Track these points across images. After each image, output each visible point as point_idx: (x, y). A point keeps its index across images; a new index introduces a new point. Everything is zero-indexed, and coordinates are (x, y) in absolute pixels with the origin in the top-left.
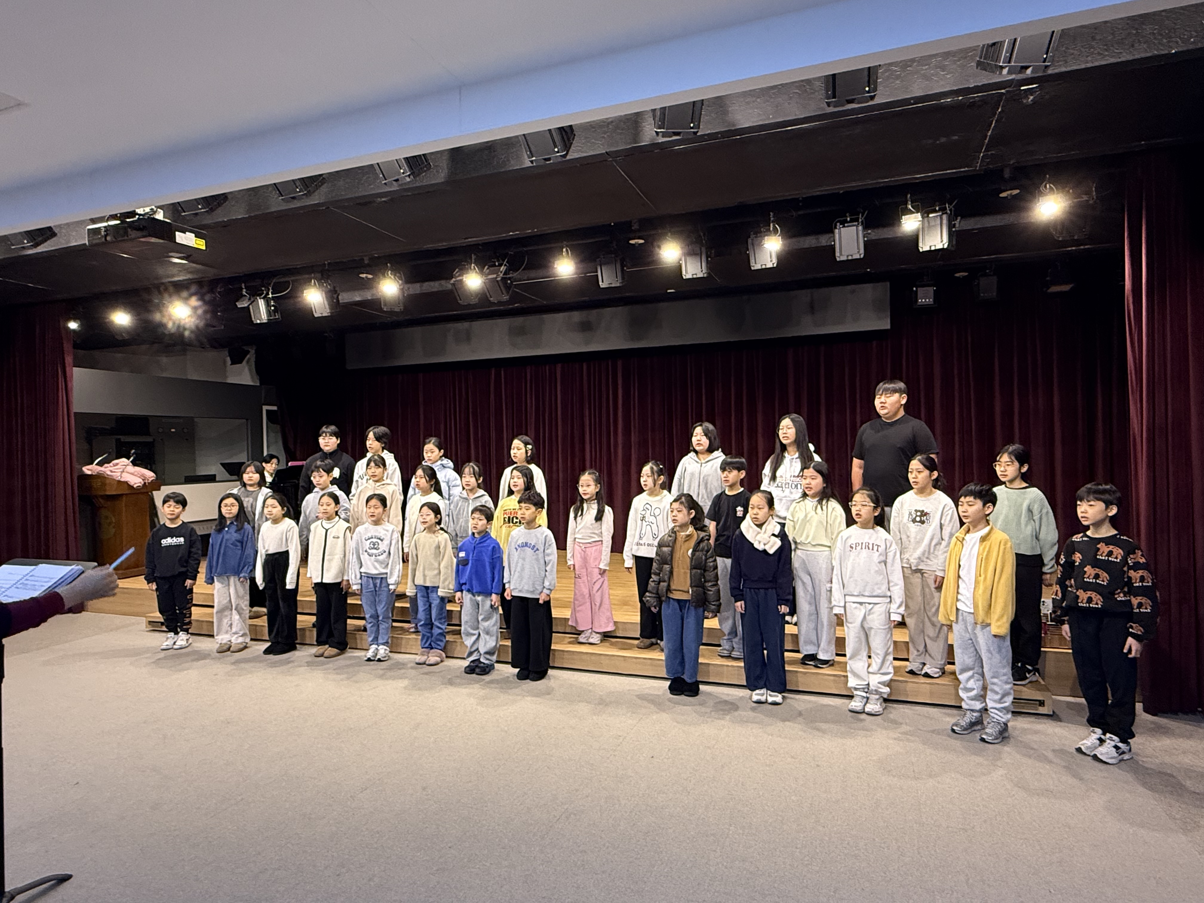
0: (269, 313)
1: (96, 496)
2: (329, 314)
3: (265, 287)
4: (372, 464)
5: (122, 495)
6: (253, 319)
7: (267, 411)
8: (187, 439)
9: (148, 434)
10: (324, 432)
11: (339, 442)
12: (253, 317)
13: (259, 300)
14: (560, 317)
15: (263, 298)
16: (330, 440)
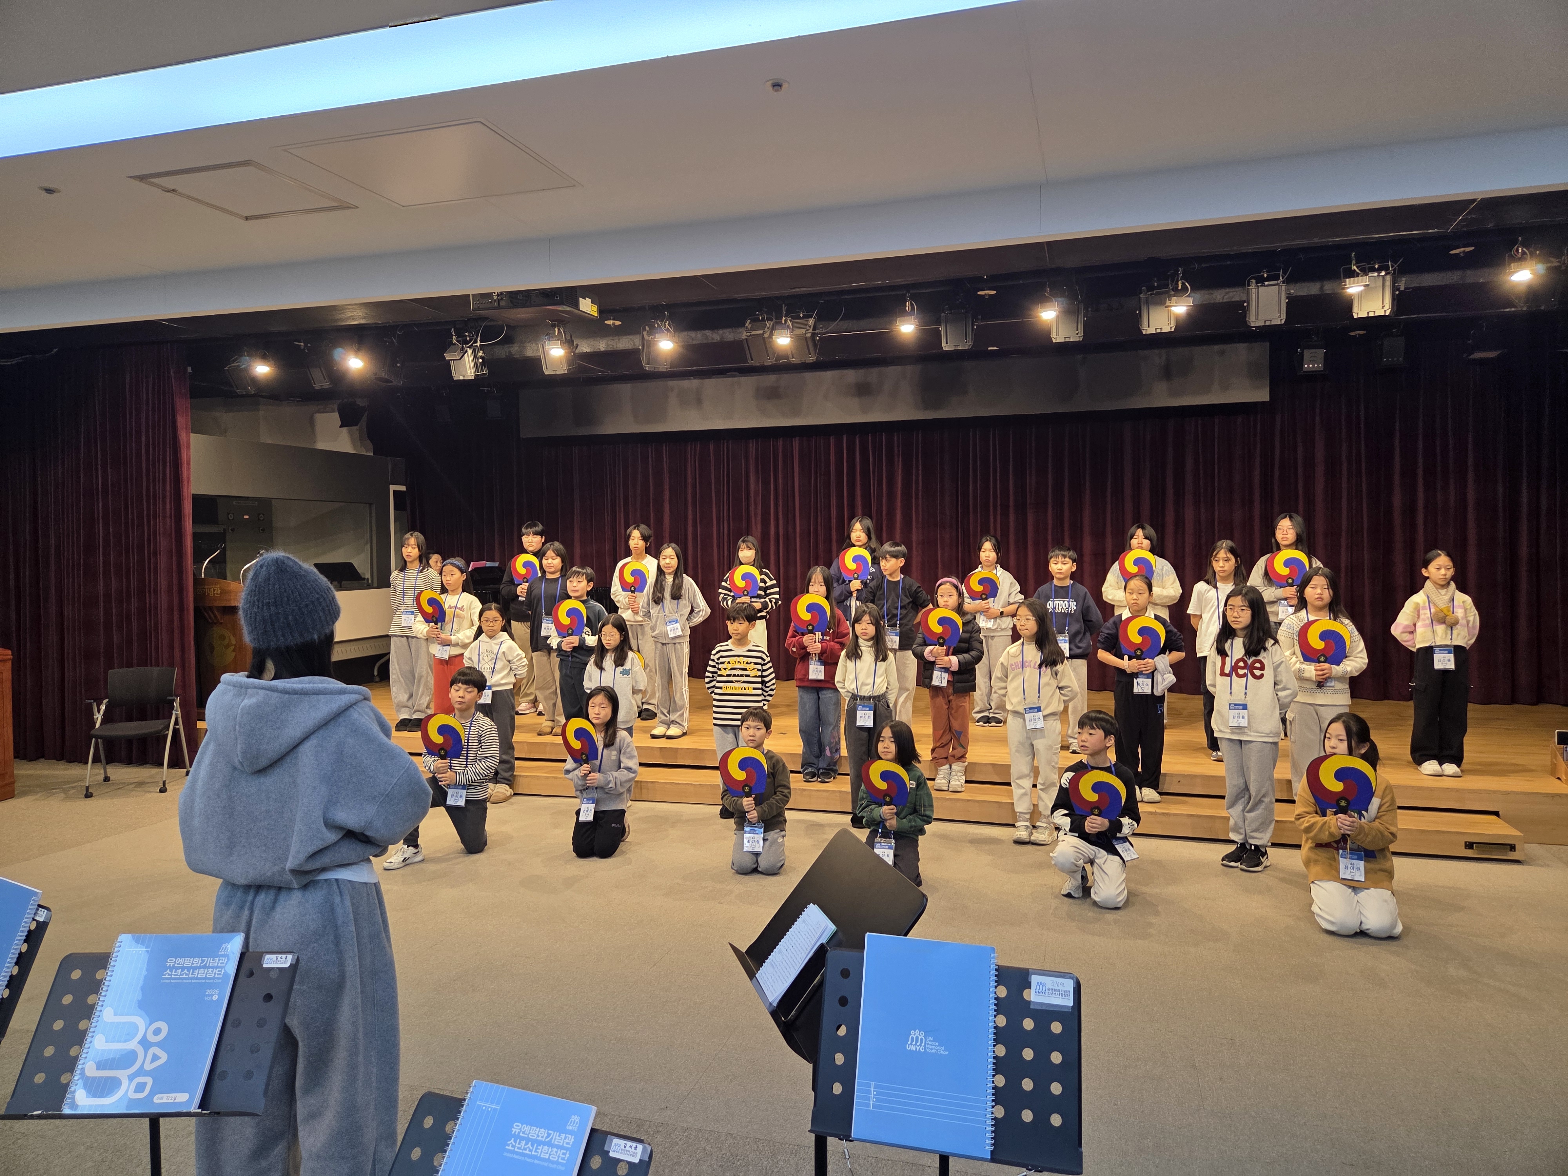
0: (476, 366)
2: (566, 372)
3: (474, 334)
6: (454, 375)
7: (395, 492)
8: (262, 530)
9: (215, 522)
12: (453, 371)
13: (466, 351)
14: (828, 375)
15: (470, 347)
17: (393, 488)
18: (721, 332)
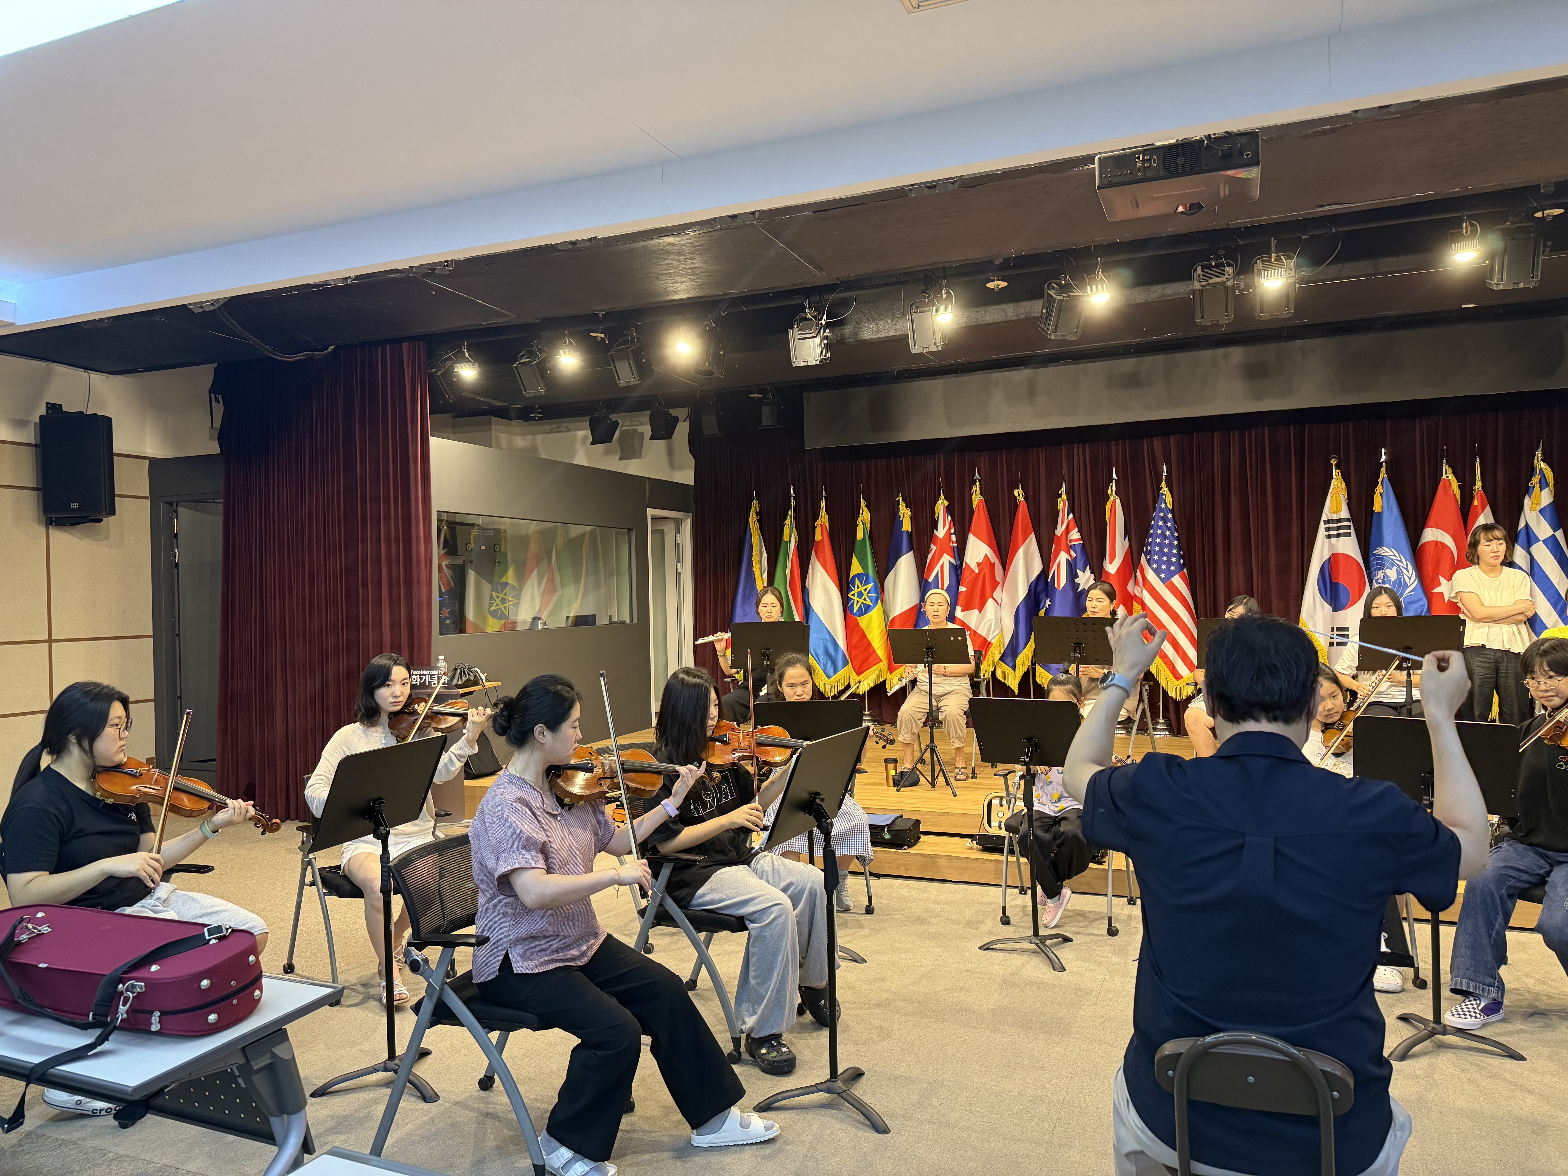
0: (822, 349)
6: (793, 360)
7: (654, 516)
12: (793, 356)
17: (650, 512)
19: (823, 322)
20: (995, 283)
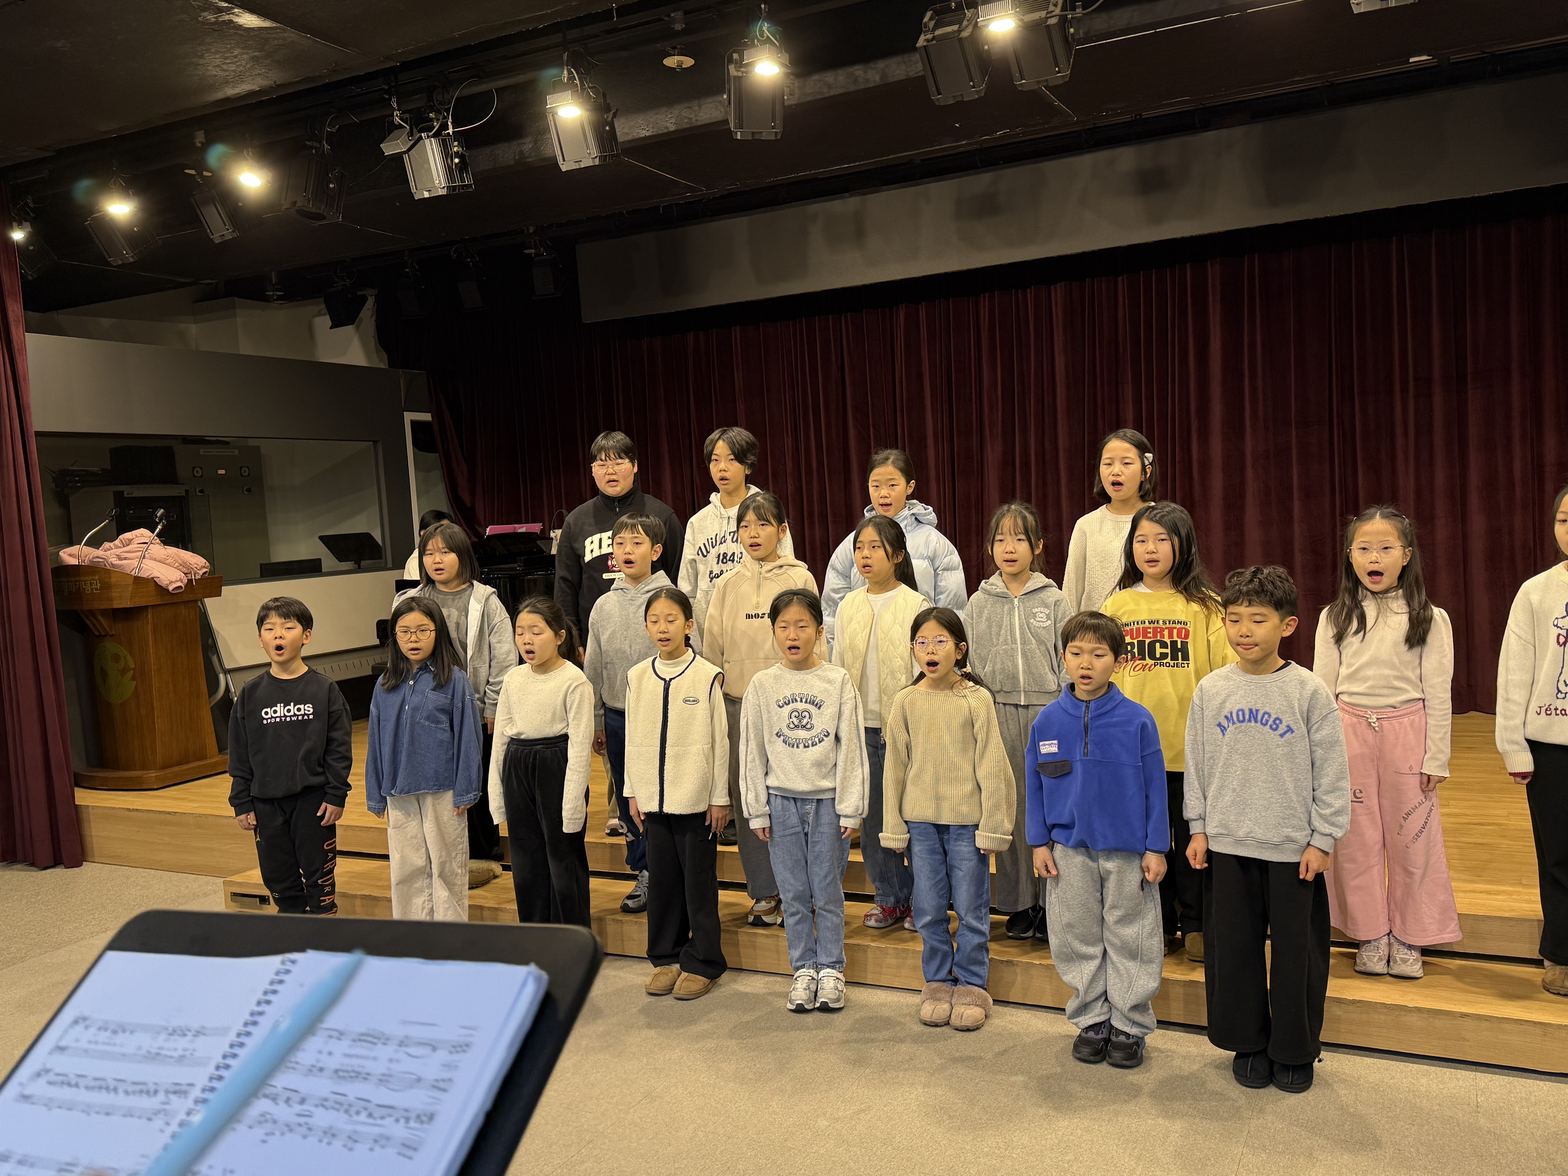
0: (449, 171)
1: (92, 612)
2: (597, 162)
3: (438, 112)
4: (751, 516)
5: (145, 608)
6: (414, 190)
7: (413, 423)
8: (249, 490)
9: (172, 479)
10: (602, 449)
11: (636, 470)
12: (412, 184)
13: (427, 142)
15: (434, 136)
16: (616, 468)
17: (409, 416)
18: (881, 64)
19: (451, 131)
20: (677, 58)
